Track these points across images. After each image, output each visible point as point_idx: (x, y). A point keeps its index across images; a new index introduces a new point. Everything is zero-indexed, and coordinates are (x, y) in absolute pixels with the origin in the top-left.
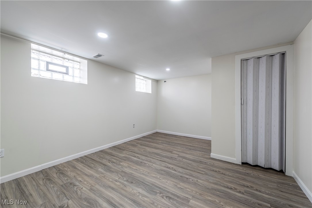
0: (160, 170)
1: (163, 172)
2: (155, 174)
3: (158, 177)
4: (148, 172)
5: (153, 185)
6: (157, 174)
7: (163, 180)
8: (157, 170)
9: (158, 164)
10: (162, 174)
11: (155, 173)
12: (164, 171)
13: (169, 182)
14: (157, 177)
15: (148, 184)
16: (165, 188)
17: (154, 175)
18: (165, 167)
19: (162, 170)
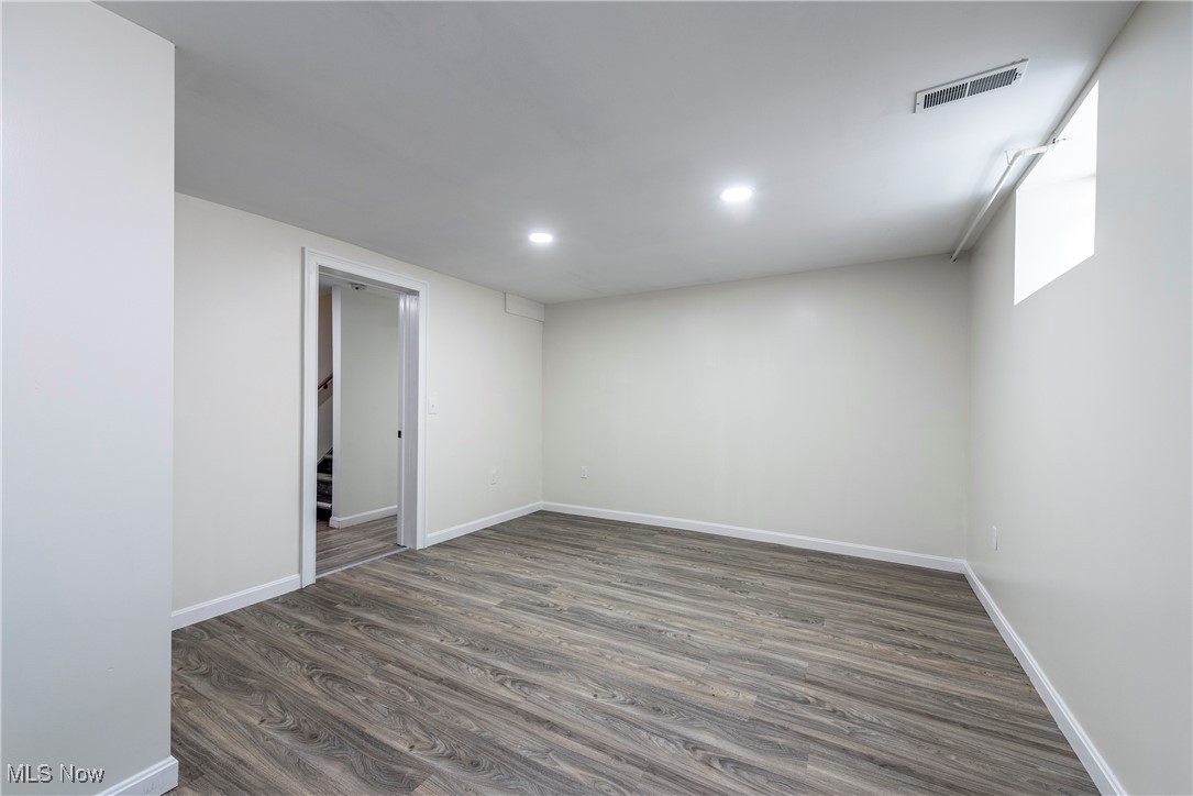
0: (557, 670)
1: (547, 662)
2: (576, 652)
3: (565, 644)
4: (604, 660)
5: (580, 625)
6: (571, 653)
7: (549, 636)
8: (569, 670)
9: (569, 704)
10: (552, 653)
11: (578, 657)
12: (542, 667)
13: (535, 633)
14: (569, 644)
15: (595, 626)
16: (546, 620)
17: (581, 648)
18: (534, 686)
19: (551, 668)
